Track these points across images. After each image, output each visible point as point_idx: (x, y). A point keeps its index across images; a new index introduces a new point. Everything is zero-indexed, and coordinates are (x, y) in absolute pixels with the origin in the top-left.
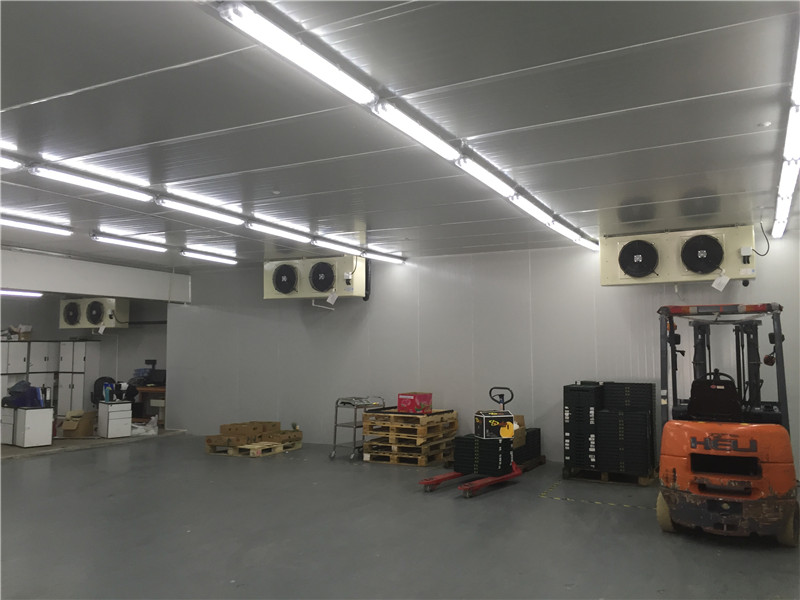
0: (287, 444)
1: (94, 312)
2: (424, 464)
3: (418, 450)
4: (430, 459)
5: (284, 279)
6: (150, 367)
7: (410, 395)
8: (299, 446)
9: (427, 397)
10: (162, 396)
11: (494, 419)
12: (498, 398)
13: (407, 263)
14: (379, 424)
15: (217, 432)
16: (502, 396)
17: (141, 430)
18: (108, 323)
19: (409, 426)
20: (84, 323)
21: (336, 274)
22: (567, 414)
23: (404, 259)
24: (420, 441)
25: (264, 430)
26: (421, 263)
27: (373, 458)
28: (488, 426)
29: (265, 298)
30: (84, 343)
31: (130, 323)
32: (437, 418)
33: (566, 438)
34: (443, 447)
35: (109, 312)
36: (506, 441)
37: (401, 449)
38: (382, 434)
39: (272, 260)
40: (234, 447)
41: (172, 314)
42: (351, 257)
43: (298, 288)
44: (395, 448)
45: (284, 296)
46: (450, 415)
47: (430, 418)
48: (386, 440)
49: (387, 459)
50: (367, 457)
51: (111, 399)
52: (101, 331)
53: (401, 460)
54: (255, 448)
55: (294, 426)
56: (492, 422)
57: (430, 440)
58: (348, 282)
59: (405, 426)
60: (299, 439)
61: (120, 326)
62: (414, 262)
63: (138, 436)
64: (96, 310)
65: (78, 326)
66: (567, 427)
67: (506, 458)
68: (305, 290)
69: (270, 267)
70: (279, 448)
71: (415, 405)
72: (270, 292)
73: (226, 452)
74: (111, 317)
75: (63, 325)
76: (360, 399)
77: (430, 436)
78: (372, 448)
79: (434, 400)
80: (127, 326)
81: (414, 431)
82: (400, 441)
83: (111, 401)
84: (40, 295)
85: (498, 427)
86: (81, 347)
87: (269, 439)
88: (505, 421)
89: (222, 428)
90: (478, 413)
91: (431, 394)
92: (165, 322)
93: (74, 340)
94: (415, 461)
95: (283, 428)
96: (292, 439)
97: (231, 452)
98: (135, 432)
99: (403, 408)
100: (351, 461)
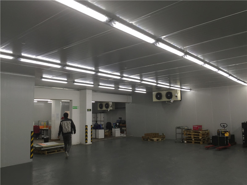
0: (162, 138)
1: (107, 106)
2: (202, 144)
3: (200, 140)
4: (203, 142)
5: (159, 96)
6: (120, 119)
7: (197, 126)
8: (165, 139)
9: (201, 126)
10: (125, 127)
11: (223, 131)
12: (223, 126)
13: (191, 91)
14: (188, 133)
15: (144, 136)
16: (224, 126)
17: (122, 135)
18: (110, 108)
19: (197, 134)
20: (104, 108)
21: (173, 94)
22: (243, 130)
23: (190, 90)
24: (200, 138)
25: (156, 135)
26: (195, 90)
27: (187, 142)
28: (221, 133)
29: (153, 101)
30: (103, 114)
31: (115, 108)
32: (204, 132)
33: (243, 136)
34: (206, 139)
35: (111, 106)
36: (227, 137)
37: (195, 140)
38: (189, 136)
39: (155, 91)
40: (150, 139)
41: (127, 105)
42: (177, 90)
43: (162, 98)
44: (193, 139)
45: (159, 101)
46: (207, 131)
47: (202, 132)
48: (191, 137)
49: (191, 142)
50: (185, 142)
51: (115, 127)
52: (109, 110)
53: (195, 143)
54: (155, 139)
55: (163, 134)
56: (222, 132)
57: (203, 137)
58: (176, 96)
59: (196, 134)
60: (164, 137)
61: (113, 109)
62: (193, 90)
63: (122, 137)
64: (107, 105)
65: (103, 109)
66: (243, 134)
67: (227, 141)
68: (164, 99)
69: (154, 93)
70: (160, 140)
71: (197, 129)
72: (155, 99)
73: (147, 140)
74: (111, 107)
75: (99, 109)
76: (182, 127)
77: (203, 136)
78: (187, 140)
79: (203, 127)
80: (115, 109)
81: (199, 135)
82: (195, 138)
83: (115, 128)
84: (94, 102)
85: (224, 134)
86: (102, 114)
87: (157, 137)
88: (226, 132)
89: (145, 134)
90: (218, 130)
91: (202, 126)
92: (125, 108)
93: (100, 113)
94: (199, 143)
95: (160, 135)
96: (163, 137)
97: (149, 140)
98: (121, 136)
99: (195, 129)
100: (181, 143)
